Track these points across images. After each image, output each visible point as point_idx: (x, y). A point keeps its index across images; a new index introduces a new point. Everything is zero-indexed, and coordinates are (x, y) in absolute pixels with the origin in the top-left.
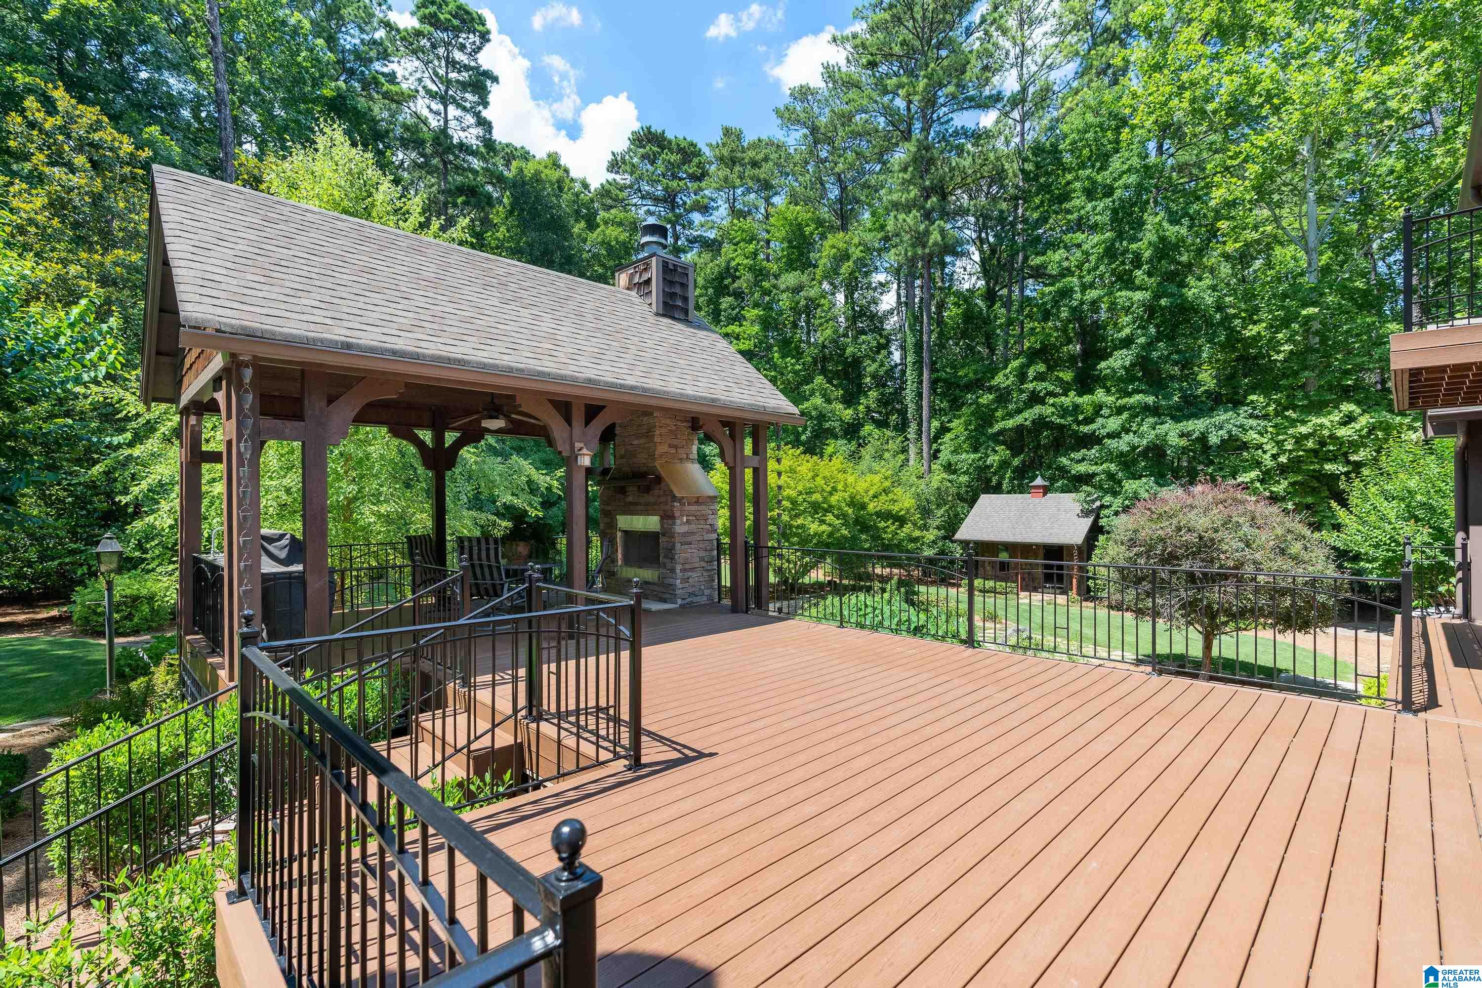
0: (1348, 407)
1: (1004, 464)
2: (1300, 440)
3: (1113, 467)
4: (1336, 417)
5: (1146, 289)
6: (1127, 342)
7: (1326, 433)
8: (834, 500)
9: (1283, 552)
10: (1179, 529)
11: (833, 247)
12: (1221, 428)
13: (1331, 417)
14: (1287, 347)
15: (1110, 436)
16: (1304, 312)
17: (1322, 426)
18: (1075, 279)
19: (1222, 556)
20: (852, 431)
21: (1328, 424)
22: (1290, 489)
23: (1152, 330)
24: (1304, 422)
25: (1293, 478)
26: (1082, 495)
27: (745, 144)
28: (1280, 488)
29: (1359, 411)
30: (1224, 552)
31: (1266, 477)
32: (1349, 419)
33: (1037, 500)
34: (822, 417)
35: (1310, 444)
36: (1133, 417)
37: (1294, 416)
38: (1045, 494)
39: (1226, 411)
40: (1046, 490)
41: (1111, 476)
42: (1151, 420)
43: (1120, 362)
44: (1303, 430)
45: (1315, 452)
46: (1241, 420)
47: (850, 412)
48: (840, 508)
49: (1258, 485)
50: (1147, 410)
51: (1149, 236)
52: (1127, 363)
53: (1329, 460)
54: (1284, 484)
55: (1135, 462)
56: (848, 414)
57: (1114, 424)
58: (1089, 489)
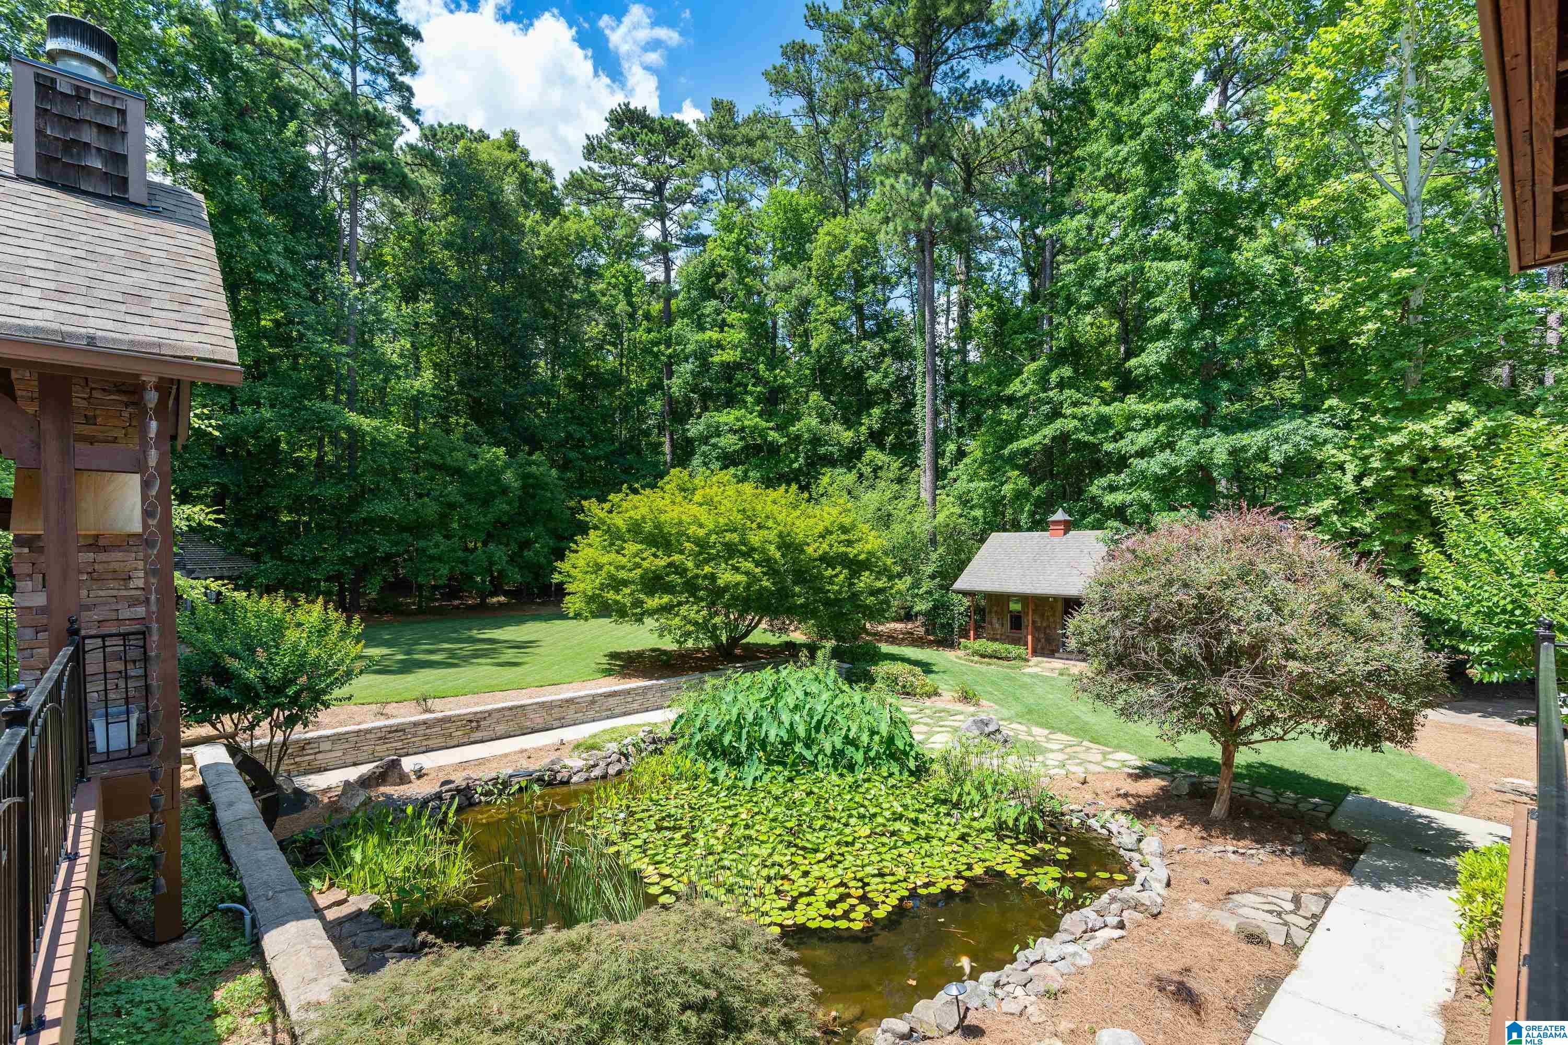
0: (1457, 407)
1: (1020, 495)
2: (1390, 455)
3: (1146, 496)
4: (1441, 421)
5: (1186, 258)
6: (1164, 331)
7: (1427, 443)
8: (755, 539)
9: (1333, 621)
10: (1170, 583)
11: (828, 234)
12: (1286, 441)
13: (1435, 422)
14: (1371, 326)
15: (1142, 453)
16: (1395, 275)
17: (1422, 434)
18: (1101, 254)
19: (1234, 628)
20: (852, 456)
21: (1431, 432)
22: (1379, 524)
23: (1195, 313)
24: (1396, 430)
25: (1381, 507)
26: (1108, 533)
27: (740, 120)
28: (1363, 523)
29: (1472, 411)
30: (1238, 622)
31: (1346, 507)
32: (1461, 423)
33: (1056, 540)
34: (816, 441)
35: (1405, 460)
36: (1172, 428)
37: (1384, 422)
38: (1066, 532)
39: (1292, 419)
40: (1068, 526)
41: (1146, 508)
42: (1193, 432)
43: (1154, 357)
44: (1396, 439)
45: (1413, 471)
46: (1313, 429)
47: (850, 434)
48: (763, 551)
49: (1335, 518)
50: (1191, 420)
51: (1188, 184)
52: (1163, 359)
53: (1429, 482)
54: (1371, 516)
55: (1173, 490)
56: (847, 436)
57: (1144, 439)
58: (1116, 524)
